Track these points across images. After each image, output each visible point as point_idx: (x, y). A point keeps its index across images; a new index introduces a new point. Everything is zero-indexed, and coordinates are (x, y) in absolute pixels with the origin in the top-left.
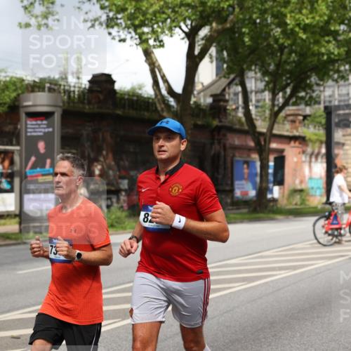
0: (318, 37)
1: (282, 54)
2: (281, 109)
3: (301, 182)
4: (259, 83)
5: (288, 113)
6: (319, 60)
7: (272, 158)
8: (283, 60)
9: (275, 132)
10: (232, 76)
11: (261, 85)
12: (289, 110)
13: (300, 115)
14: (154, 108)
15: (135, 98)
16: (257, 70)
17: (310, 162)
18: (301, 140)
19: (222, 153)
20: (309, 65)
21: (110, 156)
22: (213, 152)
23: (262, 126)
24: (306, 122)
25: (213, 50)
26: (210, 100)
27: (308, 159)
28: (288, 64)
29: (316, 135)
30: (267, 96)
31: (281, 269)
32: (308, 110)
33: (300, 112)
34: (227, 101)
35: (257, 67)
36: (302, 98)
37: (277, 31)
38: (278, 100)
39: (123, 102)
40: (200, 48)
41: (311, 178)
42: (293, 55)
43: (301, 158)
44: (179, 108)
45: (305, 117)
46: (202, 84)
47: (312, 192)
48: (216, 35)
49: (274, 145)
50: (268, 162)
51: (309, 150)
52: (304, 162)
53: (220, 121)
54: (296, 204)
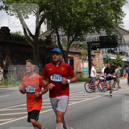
0: (83, 17)
1: (71, 22)
2: (72, 42)
3: (80, 69)
4: (63, 33)
5: (74, 44)
6: (84, 25)
7: (69, 60)
8: (71, 24)
9: (69, 51)
10: (53, 30)
11: (64, 33)
12: (74, 43)
13: (79, 45)
14: (25, 40)
15: (18, 37)
16: (62, 28)
17: (83, 62)
18: (79, 54)
19: (51, 58)
20: (81, 26)
21: (9, 58)
22: (47, 57)
23: (65, 48)
24: (81, 47)
25: (46, 20)
26: (45, 38)
27: (82, 61)
28: (73, 26)
29: (84, 52)
30: (66, 37)
31: (74, 101)
32: (81, 43)
33: (78, 44)
34: (52, 39)
35: (62, 27)
36: (79, 39)
37: (69, 14)
38: (70, 39)
39: (13, 38)
40: (41, 19)
41: (83, 68)
42: (75, 23)
43: (80, 60)
44: (34, 41)
45: (80, 46)
46: (42, 32)
47: (84, 73)
48: (46, 14)
49: (69, 56)
50: (68, 62)
51: (82, 58)
52: (81, 62)
53: (49, 46)
54: (78, 77)
